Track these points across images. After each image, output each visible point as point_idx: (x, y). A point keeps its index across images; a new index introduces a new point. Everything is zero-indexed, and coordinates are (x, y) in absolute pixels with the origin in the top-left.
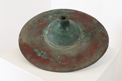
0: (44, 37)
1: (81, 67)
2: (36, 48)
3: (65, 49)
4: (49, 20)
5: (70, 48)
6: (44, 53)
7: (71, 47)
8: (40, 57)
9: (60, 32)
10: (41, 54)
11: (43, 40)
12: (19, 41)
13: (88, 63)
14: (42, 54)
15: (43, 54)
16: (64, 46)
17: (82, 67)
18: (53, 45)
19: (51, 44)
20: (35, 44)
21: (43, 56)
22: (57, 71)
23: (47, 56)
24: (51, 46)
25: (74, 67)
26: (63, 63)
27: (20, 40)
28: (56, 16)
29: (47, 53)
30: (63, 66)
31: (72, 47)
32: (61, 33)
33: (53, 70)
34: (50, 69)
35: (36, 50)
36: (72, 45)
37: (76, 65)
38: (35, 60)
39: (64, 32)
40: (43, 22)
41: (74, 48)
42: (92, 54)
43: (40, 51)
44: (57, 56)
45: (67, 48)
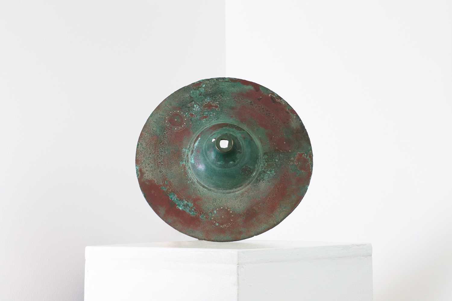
0: (187, 167)
1: (251, 233)
2: (174, 192)
3: (227, 195)
4: (193, 119)
5: (237, 193)
6: (190, 204)
7: (238, 191)
8: (183, 212)
9: (217, 167)
10: (184, 205)
11: (186, 173)
12: (138, 176)
13: (264, 226)
14: (186, 206)
15: (188, 205)
16: (224, 190)
17: (253, 234)
18: (204, 187)
19: (201, 185)
20: (170, 182)
21: (187, 211)
22: (212, 239)
23: (195, 209)
24: (202, 187)
25: (241, 233)
26: (222, 224)
27: (139, 173)
28: (209, 106)
29: (195, 205)
30: (222, 231)
31: (240, 192)
32: (220, 169)
33: (206, 239)
34: (201, 235)
35: (174, 198)
36: (240, 186)
37: (242, 229)
38: (175, 218)
39: (225, 168)
40: (181, 125)
41: (242, 194)
42: (272, 209)
43: (181, 200)
44: (213, 210)
45: (230, 193)
